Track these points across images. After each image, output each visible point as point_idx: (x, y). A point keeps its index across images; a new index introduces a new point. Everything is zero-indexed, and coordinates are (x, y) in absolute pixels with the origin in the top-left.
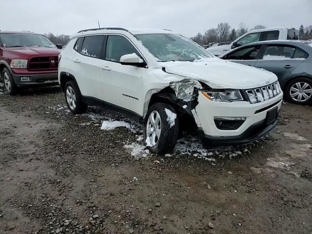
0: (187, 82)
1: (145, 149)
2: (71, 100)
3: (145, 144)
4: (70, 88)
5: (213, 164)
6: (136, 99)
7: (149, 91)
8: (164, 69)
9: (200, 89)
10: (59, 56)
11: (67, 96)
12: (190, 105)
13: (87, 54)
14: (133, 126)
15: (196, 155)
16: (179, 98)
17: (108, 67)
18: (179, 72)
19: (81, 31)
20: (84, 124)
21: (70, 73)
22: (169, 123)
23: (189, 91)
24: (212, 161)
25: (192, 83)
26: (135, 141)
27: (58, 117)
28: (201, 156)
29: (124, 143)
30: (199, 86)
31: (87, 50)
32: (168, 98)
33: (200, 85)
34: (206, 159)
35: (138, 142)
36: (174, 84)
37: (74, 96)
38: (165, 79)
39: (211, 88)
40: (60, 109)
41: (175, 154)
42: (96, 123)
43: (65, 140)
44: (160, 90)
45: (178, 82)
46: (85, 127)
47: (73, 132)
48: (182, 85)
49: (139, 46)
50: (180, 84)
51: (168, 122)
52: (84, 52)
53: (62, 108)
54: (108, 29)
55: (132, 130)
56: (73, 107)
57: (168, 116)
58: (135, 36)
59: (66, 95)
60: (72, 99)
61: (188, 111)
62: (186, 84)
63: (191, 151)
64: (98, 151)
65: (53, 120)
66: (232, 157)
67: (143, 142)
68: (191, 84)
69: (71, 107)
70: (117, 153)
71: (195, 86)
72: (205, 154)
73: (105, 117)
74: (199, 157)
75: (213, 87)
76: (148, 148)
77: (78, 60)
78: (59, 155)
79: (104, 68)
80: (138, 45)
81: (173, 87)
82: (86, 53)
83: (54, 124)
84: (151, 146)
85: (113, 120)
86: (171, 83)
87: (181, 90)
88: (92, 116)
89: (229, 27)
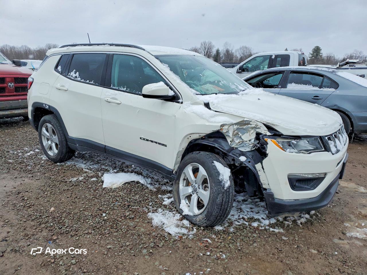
0: (245, 124)
1: (181, 220)
2: (49, 142)
3: (180, 212)
4: (49, 125)
5: (284, 238)
6: (163, 145)
7: (188, 135)
8: (207, 105)
9: (266, 135)
10: (30, 79)
11: (43, 137)
12: (250, 157)
13: (79, 79)
14: (149, 180)
15: (255, 224)
16: (232, 146)
17: (116, 99)
18: (232, 111)
19: (67, 46)
20: (75, 179)
21: (50, 105)
22: (223, 182)
23: (249, 137)
24: (279, 232)
25: (254, 126)
26: (161, 205)
27: (29, 168)
28: (262, 225)
29: (146, 210)
30: (264, 131)
31: (78, 73)
32: (216, 145)
33: (266, 129)
34: (271, 229)
35: (165, 206)
36: (226, 127)
37: (56, 138)
38: (213, 120)
39: (282, 135)
40: (29, 154)
41: (227, 224)
42: (92, 177)
43: (52, 209)
44: (204, 135)
45: (233, 124)
46: (77, 184)
47: (61, 193)
48: (237, 129)
49: (166, 71)
50: (236, 127)
51: (221, 182)
52: (74, 75)
53: (32, 152)
54: (111, 45)
55: (149, 186)
56: (54, 152)
57: (221, 172)
58: (157, 57)
59: (40, 135)
60: (52, 141)
61: (249, 165)
62: (244, 127)
63: (246, 217)
64: (112, 227)
65: (24, 175)
66: (301, 223)
67: (175, 207)
68: (252, 128)
69: (50, 153)
70: (142, 230)
71: (258, 130)
72: (267, 222)
73: (103, 167)
74: (260, 228)
75: (285, 133)
76: (185, 217)
77: (63, 86)
78: (51, 240)
79: (110, 100)
80: (164, 70)
81: (224, 131)
82: (76, 77)
83: (26, 180)
84: (191, 214)
85: (115, 171)
86: (222, 126)
87: (236, 135)
88: (82, 165)
89: (213, 46)
